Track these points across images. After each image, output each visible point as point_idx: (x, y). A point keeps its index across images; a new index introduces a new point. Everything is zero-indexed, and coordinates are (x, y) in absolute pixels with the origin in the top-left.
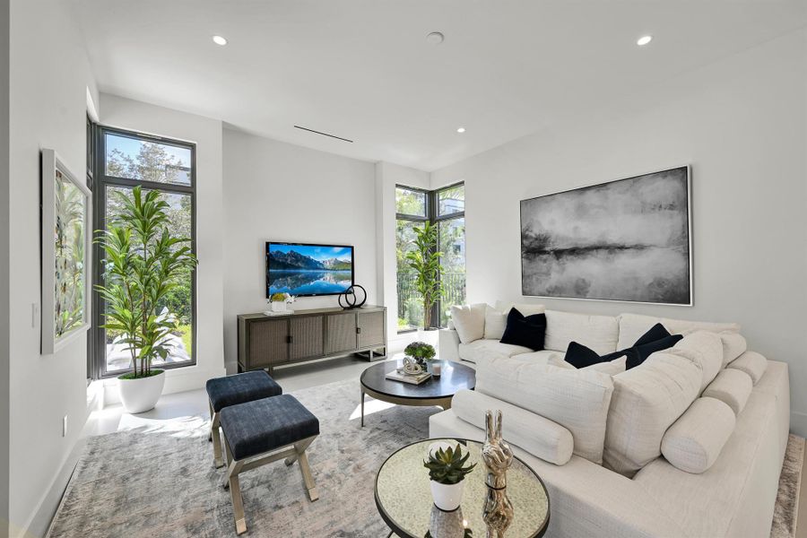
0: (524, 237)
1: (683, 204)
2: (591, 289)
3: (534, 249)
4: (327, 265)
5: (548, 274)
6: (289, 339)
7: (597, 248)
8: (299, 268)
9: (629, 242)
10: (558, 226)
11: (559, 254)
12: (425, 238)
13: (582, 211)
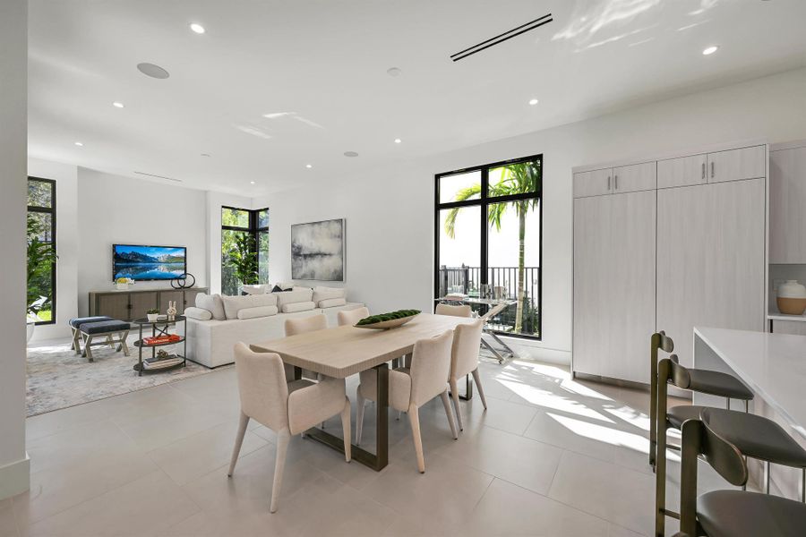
0: (293, 246)
1: (341, 236)
2: (316, 276)
3: (297, 253)
4: (161, 260)
5: (301, 267)
6: (129, 307)
7: (318, 254)
8: (138, 262)
9: (327, 252)
10: (307, 242)
11: (305, 256)
12: (244, 242)
13: (313, 235)
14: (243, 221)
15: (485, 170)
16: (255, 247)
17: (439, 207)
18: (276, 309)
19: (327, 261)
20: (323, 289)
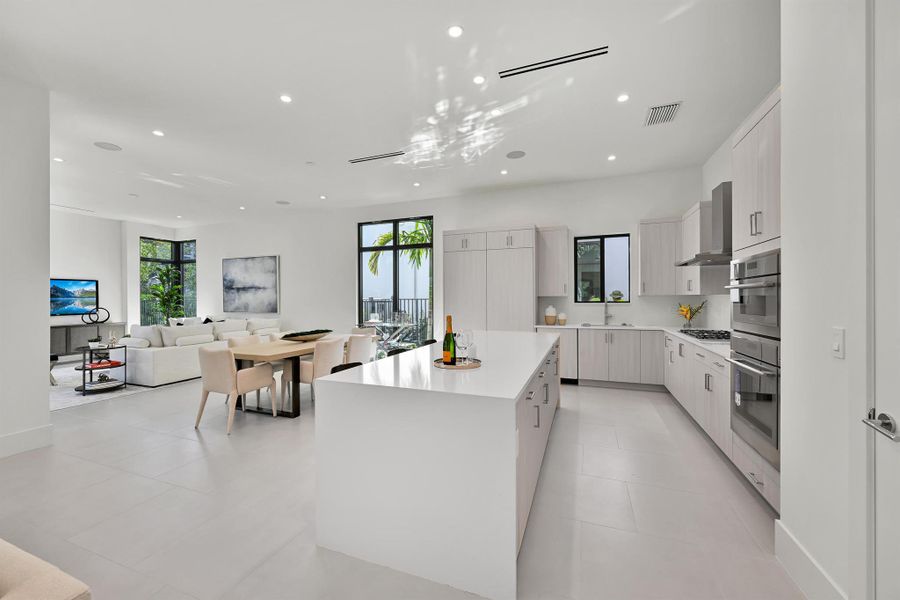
0: (224, 280)
1: (275, 272)
2: (250, 307)
3: (229, 287)
4: (77, 294)
5: (234, 300)
7: (252, 288)
8: (58, 297)
9: (262, 286)
10: (239, 276)
11: (238, 289)
12: (167, 275)
13: (246, 269)
14: (165, 253)
15: (396, 223)
16: (178, 280)
17: (361, 250)
18: (212, 337)
19: (260, 294)
20: (257, 320)
